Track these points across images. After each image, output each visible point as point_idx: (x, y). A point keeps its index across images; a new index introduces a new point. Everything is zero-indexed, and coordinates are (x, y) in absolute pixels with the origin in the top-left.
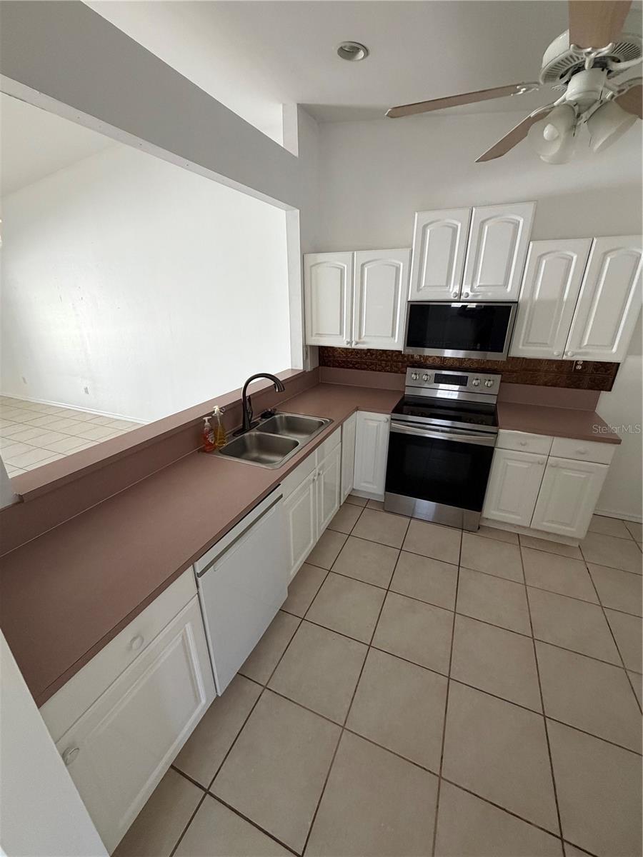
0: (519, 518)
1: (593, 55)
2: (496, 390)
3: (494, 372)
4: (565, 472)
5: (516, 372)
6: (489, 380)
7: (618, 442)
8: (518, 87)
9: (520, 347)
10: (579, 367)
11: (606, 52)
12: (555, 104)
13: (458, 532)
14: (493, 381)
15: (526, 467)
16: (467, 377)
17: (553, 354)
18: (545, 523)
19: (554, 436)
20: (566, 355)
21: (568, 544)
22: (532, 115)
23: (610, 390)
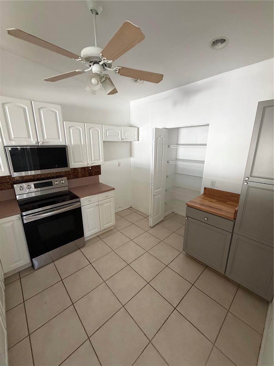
0: (97, 229)
1: (105, 61)
2: (67, 184)
3: (62, 176)
4: (105, 205)
5: (70, 174)
6: (62, 180)
7: (114, 189)
8: (79, 57)
9: (73, 164)
10: (90, 168)
11: (110, 62)
12: (85, 71)
13: (79, 251)
14: (64, 180)
15: (93, 209)
16: (52, 181)
17: (85, 165)
18: (105, 226)
19: (98, 194)
20: (89, 164)
21: (112, 229)
22: (77, 71)
23: (101, 174)
